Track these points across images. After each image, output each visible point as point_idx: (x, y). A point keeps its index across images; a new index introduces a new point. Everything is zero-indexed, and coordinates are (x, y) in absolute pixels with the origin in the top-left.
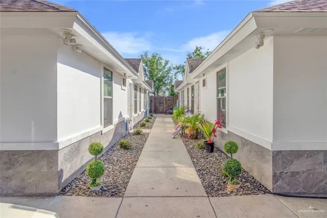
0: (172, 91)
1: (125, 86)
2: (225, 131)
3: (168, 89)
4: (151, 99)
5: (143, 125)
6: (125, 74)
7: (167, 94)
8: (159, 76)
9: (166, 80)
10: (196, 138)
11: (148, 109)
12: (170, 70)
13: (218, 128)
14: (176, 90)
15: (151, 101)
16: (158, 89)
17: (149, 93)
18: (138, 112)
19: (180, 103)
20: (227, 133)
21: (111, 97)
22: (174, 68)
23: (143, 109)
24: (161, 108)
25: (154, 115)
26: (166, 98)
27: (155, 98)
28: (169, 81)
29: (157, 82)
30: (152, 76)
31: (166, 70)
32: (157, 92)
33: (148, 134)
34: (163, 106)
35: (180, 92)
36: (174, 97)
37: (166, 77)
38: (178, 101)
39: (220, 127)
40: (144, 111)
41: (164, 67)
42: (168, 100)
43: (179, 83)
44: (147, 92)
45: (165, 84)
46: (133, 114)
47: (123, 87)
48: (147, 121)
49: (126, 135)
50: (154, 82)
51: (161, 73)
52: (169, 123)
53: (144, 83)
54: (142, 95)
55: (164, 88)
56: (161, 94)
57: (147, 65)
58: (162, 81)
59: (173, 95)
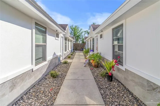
0: (83, 41)
1: (58, 38)
2: (122, 68)
3: (81, 40)
4: (74, 44)
5: (69, 57)
6: (57, 30)
7: (81, 42)
8: (78, 35)
9: (80, 37)
10: (98, 67)
11: (73, 48)
12: (82, 32)
13: (116, 65)
14: (84, 41)
15: (74, 45)
16: (77, 40)
17: (73, 42)
18: (67, 50)
19: (87, 46)
20: (124, 70)
21: (45, 44)
22: (84, 32)
23: (70, 49)
24: (78, 48)
25: (75, 51)
26: (80, 44)
27: (76, 44)
28: (82, 37)
29: (77, 37)
30: (75, 35)
31: (81, 32)
32: (77, 41)
33: (71, 63)
34: (79, 47)
35: (87, 41)
36: (84, 43)
37: (80, 35)
38: (85, 45)
39: (117, 65)
40: (71, 50)
41: (80, 31)
42: (82, 45)
43: (86, 38)
44: (72, 41)
45: (80, 38)
46: (64, 52)
47: (57, 38)
48: (72, 55)
49: (59, 64)
50: (76, 37)
51: (78, 34)
52: (82, 55)
53: (70, 37)
54: (70, 43)
55: (80, 40)
56: (78, 42)
57: (72, 30)
58: (79, 37)
59: (83, 43)
